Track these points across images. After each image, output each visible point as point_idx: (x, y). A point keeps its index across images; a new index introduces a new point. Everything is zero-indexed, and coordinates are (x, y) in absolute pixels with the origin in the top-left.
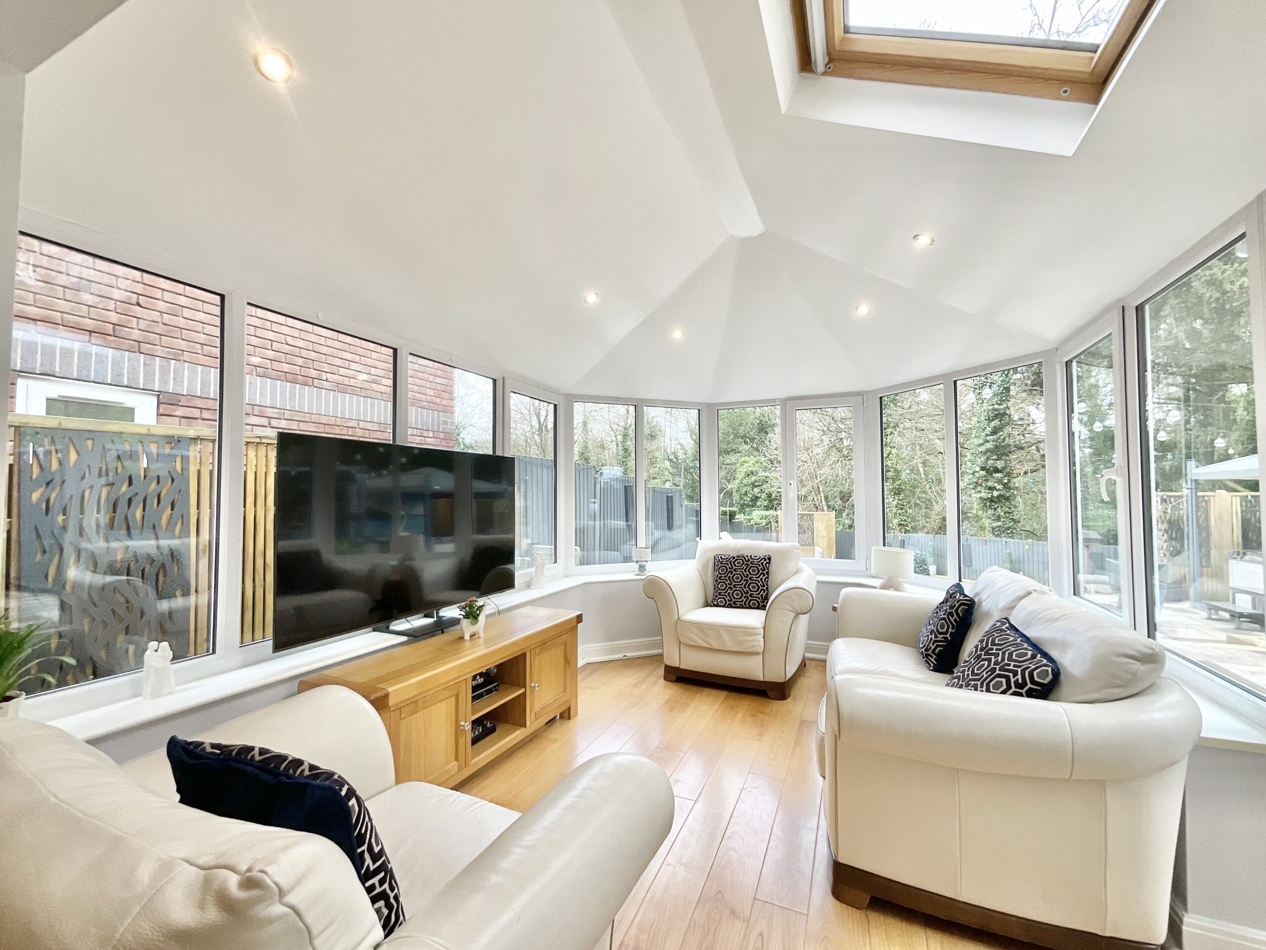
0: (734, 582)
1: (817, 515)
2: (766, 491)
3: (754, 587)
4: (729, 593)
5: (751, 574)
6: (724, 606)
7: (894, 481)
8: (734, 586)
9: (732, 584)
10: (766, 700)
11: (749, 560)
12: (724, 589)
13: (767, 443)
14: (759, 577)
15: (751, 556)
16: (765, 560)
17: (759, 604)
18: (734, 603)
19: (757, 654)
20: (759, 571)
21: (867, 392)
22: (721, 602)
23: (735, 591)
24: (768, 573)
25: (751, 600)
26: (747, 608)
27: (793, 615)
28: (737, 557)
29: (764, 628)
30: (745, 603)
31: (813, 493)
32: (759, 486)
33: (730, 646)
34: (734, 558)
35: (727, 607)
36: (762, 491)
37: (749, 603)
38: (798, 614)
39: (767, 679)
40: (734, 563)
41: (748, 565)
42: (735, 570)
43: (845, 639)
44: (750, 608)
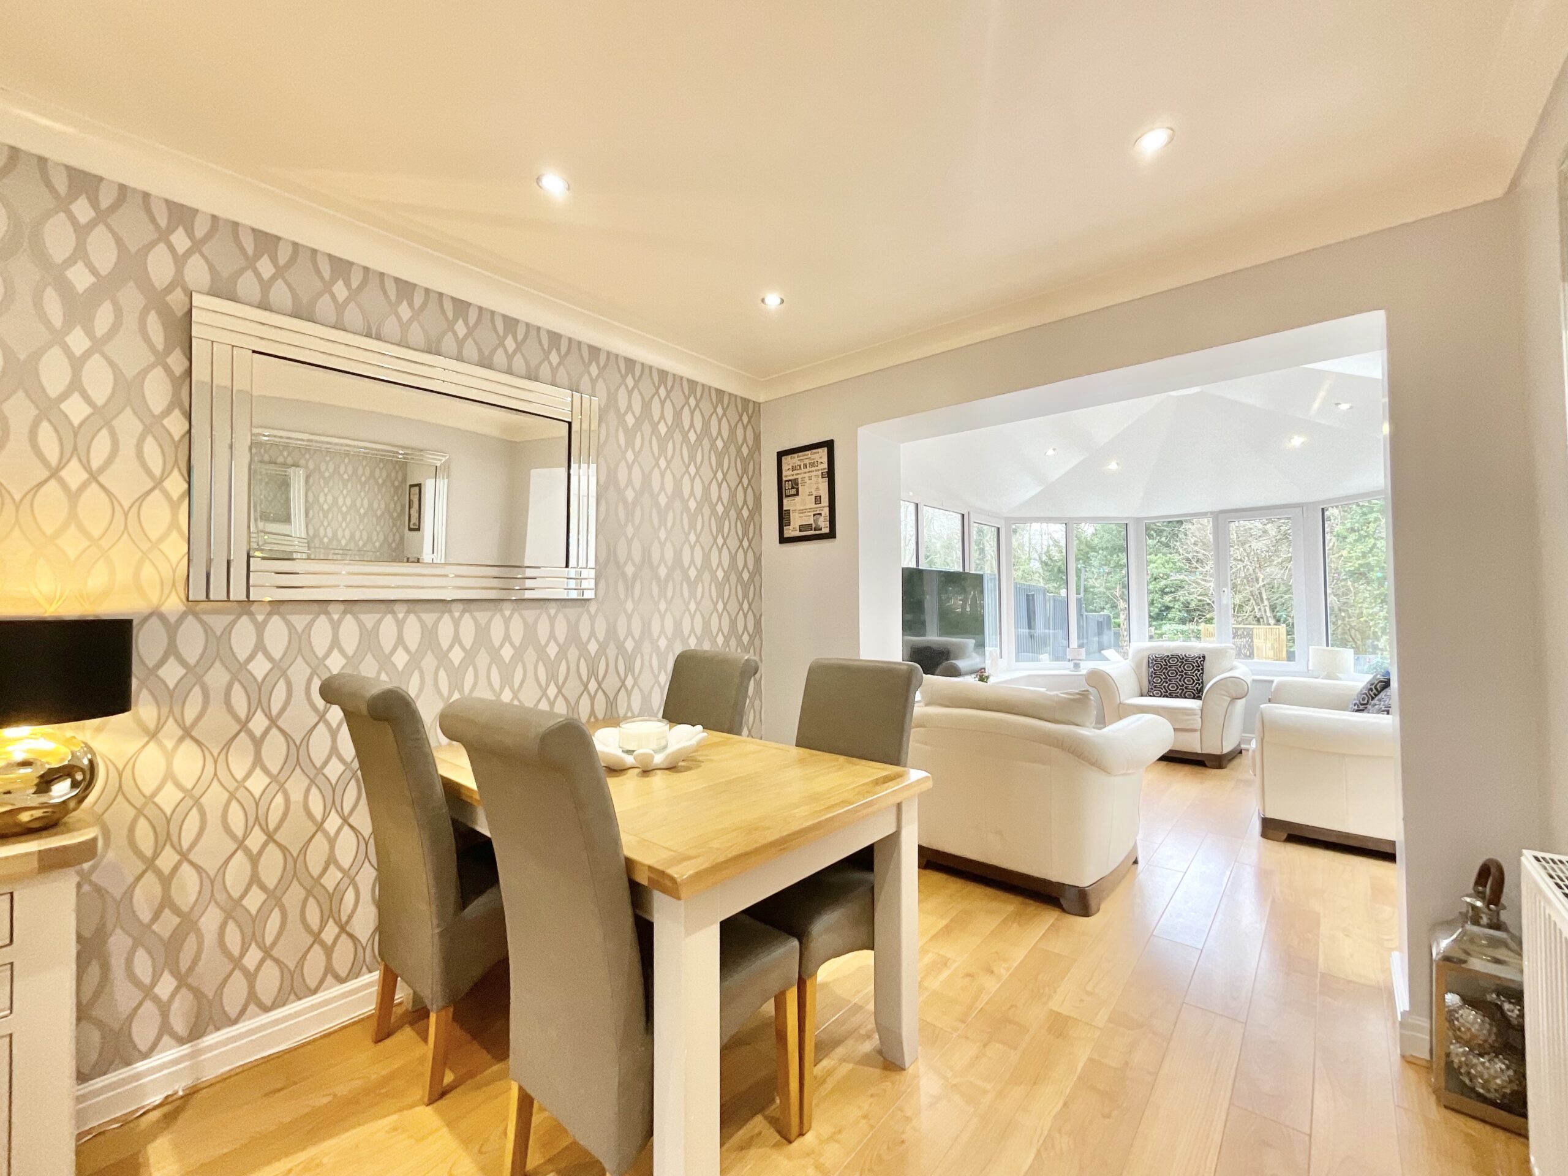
0: (1169, 676)
1: (1259, 630)
2: (1182, 599)
3: (1189, 681)
4: (1164, 686)
5: (1185, 670)
6: (1159, 696)
8: (1170, 680)
9: (1166, 678)
10: (1204, 769)
11: (1183, 659)
12: (1159, 683)
13: (1181, 536)
14: (1193, 673)
15: (1185, 655)
16: (1200, 658)
17: (1195, 694)
18: (1170, 693)
19: (1196, 730)
20: (1194, 668)
21: (1307, 504)
22: (1157, 694)
23: (1170, 684)
24: (1202, 669)
25: (1186, 691)
26: (1183, 697)
27: (1229, 699)
28: (1172, 656)
29: (1202, 710)
30: (1181, 694)
31: (1252, 601)
32: (1171, 592)
34: (1168, 657)
35: (1163, 697)
36: (1175, 600)
37: (1184, 694)
38: (1234, 699)
39: (1204, 752)
40: (1169, 661)
41: (1183, 662)
42: (1170, 667)
44: (1187, 697)
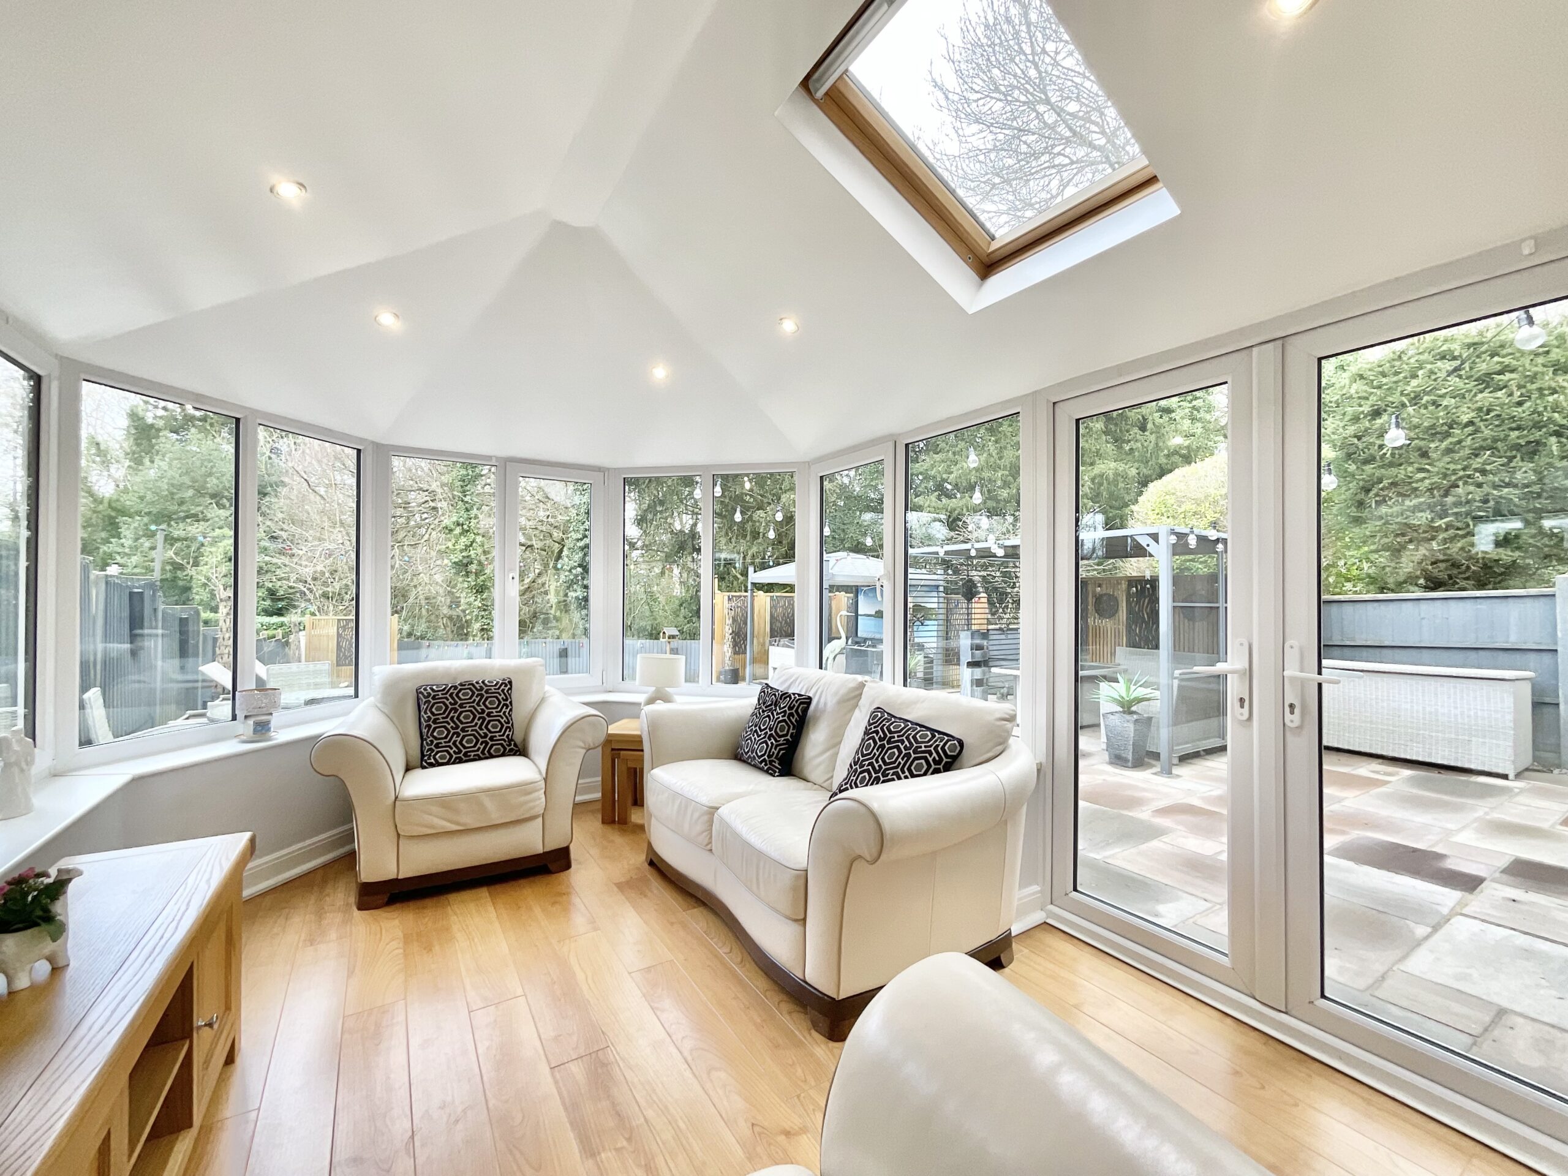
0: (462, 723)
3: (494, 727)
4: (455, 742)
5: (487, 708)
6: (447, 763)
7: (477, 574)
8: (463, 730)
9: (457, 727)
11: (482, 689)
12: (446, 737)
14: (500, 711)
15: (483, 682)
16: (506, 686)
17: (505, 749)
18: (465, 754)
19: (536, 817)
20: (500, 702)
21: (608, 469)
22: (442, 757)
23: (464, 737)
24: (512, 703)
25: (492, 746)
26: (487, 758)
27: (584, 752)
28: (461, 684)
29: (545, 779)
30: (483, 752)
33: (496, 817)
34: (455, 687)
35: (453, 763)
37: (489, 751)
38: (588, 750)
39: (547, 849)
40: (457, 695)
41: (482, 696)
42: (461, 706)
43: (661, 767)
44: (492, 756)
